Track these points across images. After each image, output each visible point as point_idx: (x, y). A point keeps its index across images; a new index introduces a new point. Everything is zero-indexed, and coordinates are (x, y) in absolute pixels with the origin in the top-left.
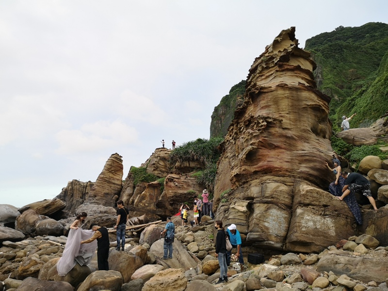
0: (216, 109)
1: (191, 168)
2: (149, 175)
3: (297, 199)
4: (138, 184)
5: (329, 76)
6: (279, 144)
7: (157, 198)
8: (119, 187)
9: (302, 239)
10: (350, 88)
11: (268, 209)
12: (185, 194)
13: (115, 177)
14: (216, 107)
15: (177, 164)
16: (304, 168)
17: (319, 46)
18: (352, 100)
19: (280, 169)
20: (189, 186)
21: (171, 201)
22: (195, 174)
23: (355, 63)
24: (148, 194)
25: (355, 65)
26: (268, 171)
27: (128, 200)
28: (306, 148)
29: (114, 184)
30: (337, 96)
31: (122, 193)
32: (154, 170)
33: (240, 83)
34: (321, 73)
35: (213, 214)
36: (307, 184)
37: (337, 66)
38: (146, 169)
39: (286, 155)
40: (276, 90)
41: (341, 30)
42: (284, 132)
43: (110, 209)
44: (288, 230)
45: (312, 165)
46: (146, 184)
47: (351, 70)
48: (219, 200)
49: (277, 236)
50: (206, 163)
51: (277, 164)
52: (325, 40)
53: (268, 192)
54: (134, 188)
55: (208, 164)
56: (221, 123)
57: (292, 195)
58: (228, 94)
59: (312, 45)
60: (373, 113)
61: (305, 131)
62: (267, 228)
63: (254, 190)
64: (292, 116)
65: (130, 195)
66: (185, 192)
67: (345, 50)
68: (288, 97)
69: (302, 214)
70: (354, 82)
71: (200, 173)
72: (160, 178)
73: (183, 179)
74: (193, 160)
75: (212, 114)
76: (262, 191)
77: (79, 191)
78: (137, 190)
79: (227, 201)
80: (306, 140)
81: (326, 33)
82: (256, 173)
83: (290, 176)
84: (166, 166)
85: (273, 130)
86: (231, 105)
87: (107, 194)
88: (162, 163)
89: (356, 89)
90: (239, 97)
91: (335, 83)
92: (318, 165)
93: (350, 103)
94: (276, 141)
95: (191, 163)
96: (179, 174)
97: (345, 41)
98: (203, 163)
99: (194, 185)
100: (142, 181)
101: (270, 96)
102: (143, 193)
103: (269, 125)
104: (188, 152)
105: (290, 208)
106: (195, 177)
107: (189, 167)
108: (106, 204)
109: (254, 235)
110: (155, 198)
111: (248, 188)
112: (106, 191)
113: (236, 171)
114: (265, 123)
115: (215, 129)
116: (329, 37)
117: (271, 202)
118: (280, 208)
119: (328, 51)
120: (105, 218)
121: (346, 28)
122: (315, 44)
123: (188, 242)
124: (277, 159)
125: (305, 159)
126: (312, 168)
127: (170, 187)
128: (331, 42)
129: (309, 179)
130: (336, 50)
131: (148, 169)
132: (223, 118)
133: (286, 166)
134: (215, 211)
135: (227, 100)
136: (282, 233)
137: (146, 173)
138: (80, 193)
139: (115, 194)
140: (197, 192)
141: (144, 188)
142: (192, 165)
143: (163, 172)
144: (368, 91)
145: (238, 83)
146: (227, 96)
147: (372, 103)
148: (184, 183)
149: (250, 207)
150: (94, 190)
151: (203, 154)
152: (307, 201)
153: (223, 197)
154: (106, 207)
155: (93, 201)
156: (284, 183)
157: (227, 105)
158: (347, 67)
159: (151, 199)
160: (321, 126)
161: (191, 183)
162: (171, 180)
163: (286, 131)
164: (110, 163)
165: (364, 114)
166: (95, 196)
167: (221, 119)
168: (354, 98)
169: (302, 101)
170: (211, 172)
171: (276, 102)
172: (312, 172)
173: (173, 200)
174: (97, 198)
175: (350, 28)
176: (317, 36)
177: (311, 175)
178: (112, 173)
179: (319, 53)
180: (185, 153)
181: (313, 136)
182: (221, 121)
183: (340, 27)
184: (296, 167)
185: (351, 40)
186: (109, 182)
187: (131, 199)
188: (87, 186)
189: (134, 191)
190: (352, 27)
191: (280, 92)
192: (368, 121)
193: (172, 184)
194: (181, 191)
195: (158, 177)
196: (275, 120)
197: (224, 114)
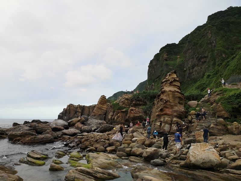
0: (151, 62)
1: (140, 104)
2: (121, 107)
3: (173, 122)
4: (116, 111)
5: (220, 42)
6: (169, 107)
7: (125, 118)
8: (105, 111)
9: (173, 132)
10: (233, 49)
11: (165, 124)
12: (138, 116)
13: (103, 106)
14: (151, 61)
15: (134, 102)
16: (175, 114)
17: (216, 20)
18: (228, 62)
19: (169, 114)
20: (140, 112)
21: (132, 119)
22: (142, 107)
23: (237, 33)
24: (121, 115)
25: (237, 34)
26: (166, 114)
27: (112, 118)
28: (176, 108)
29: (103, 110)
30: (224, 55)
31: (107, 114)
32: (123, 104)
33: (166, 45)
34: (215, 40)
35: (151, 125)
36: (176, 118)
37: (226, 35)
38: (118, 104)
39: (171, 110)
40: (168, 92)
41: (231, 9)
42: (170, 104)
43: (103, 122)
44: (170, 130)
45: (177, 113)
46: (120, 111)
47: (234, 38)
48: (152, 121)
49: (167, 131)
50: (147, 102)
51: (168, 113)
52: (220, 16)
53: (165, 120)
54: (114, 112)
55: (148, 103)
56: (154, 70)
57: (172, 121)
58: (159, 52)
59: (212, 19)
60: (237, 71)
61: (176, 103)
62: (165, 129)
63: (162, 119)
64: (173, 99)
65: (112, 116)
66: (138, 115)
67: (231, 25)
68: (171, 94)
69: (173, 126)
70: (236, 45)
71: (144, 107)
72: (125, 108)
73: (137, 109)
74: (141, 101)
75: (149, 65)
76: (164, 120)
77: (73, 110)
78: (116, 113)
79: (155, 122)
80: (176, 106)
81: (221, 11)
82: (163, 114)
83: (171, 116)
84: (128, 103)
85: (167, 103)
86: (160, 60)
87: (100, 114)
88: (126, 101)
89: (236, 50)
90: (165, 55)
91: (224, 46)
92: (179, 113)
93: (227, 64)
94: (168, 106)
95: (140, 102)
96: (135, 107)
97: (233, 16)
98: (146, 102)
99: (142, 112)
100: (118, 109)
101: (167, 93)
102: (119, 115)
103: (166, 102)
104: (139, 97)
105: (171, 124)
106: (143, 109)
107: (139, 104)
108: (101, 119)
109: (161, 131)
110: (124, 117)
111: (161, 119)
112: (100, 113)
113: (157, 114)
114: (165, 101)
115: (151, 74)
116: (222, 14)
117: (166, 123)
118: (168, 124)
119: (220, 26)
120: (108, 126)
121: (234, 7)
122: (214, 19)
123: (143, 134)
124: (168, 111)
125: (175, 111)
126: (177, 114)
127: (132, 113)
128: (224, 17)
129: (176, 117)
130: (225, 25)
131: (120, 103)
132: (155, 67)
133: (170, 113)
134: (152, 124)
135: (158, 56)
136: (169, 130)
137: (119, 106)
138: (74, 111)
139: (104, 115)
140: (143, 115)
141: (119, 113)
142: (141, 103)
143: (127, 105)
144: (236, 57)
145: (164, 46)
146: (158, 53)
147: (237, 65)
148: (137, 111)
149: (161, 124)
150: (94, 113)
151: (146, 98)
152: (175, 123)
153: (154, 121)
154: (102, 121)
155: (94, 118)
156: (170, 118)
157: (158, 59)
158: (232, 36)
159: (122, 117)
160: (181, 102)
161: (140, 111)
162: (132, 110)
163: (171, 103)
164: (101, 100)
165: (233, 71)
166: (95, 116)
167: (154, 68)
168: (229, 61)
169: (175, 95)
170: (149, 107)
171: (169, 95)
172: (177, 115)
173: (133, 119)
174: (96, 116)
175: (237, 7)
176: (215, 13)
177: (177, 116)
178: (102, 105)
179: (214, 28)
180: (137, 98)
181: (178, 105)
182: (154, 69)
183: (230, 7)
184: (173, 114)
185: (237, 15)
186: (101, 109)
187: (113, 117)
188: (77, 107)
189: (114, 114)
190: (239, 7)
191: (169, 92)
192: (235, 75)
193: (132, 112)
194: (136, 115)
195: (125, 107)
196: (168, 100)
197: (156, 65)
